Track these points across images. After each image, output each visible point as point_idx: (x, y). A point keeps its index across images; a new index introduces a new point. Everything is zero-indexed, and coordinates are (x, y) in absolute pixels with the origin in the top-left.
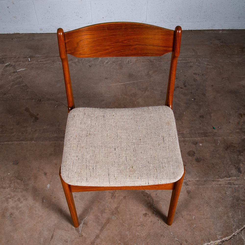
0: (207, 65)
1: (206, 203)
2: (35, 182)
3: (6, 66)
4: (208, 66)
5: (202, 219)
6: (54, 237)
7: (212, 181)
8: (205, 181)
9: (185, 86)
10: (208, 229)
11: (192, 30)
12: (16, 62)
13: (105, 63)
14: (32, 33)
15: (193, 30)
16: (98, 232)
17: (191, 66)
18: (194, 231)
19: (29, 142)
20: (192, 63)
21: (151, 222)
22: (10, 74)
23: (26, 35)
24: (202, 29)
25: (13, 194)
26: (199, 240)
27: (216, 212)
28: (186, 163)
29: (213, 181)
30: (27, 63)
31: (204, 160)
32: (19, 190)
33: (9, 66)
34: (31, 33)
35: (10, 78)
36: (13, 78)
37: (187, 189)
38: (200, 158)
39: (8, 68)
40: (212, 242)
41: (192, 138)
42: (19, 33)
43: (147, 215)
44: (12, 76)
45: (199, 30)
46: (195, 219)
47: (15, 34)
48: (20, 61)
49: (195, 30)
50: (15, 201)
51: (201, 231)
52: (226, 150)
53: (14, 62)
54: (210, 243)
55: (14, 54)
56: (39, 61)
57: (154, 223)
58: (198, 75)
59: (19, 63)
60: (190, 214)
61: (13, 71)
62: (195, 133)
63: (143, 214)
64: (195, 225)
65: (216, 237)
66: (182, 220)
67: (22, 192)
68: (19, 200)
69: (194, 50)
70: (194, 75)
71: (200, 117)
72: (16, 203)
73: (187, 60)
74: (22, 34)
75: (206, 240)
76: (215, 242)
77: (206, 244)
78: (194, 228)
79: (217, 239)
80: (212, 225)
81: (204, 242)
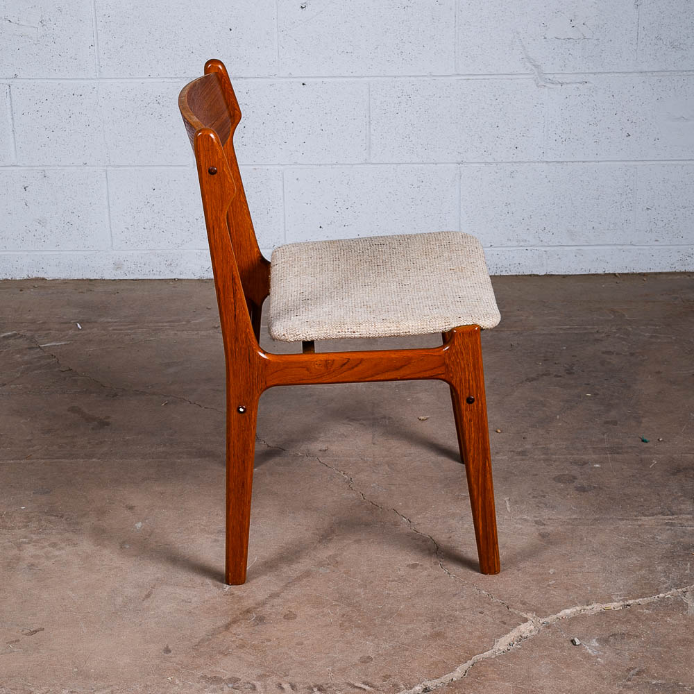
0: (651, 337)
1: (593, 550)
2: (99, 520)
3: (4, 337)
4: (653, 340)
5: (575, 573)
6: (153, 595)
7: (620, 519)
8: (596, 520)
9: (570, 373)
10: (589, 588)
11: (615, 274)
12: (37, 331)
14: (87, 280)
15: (619, 274)
16: (276, 589)
17: (597, 340)
18: (549, 590)
19: (81, 461)
20: (603, 335)
21: (429, 576)
22: (19, 352)
23: (66, 282)
24: (649, 271)
25: (34, 537)
26: (559, 602)
27: (620, 563)
28: (547, 493)
29: (622, 519)
30: (71, 332)
31: (601, 488)
32: (54, 532)
33: (13, 338)
34: (83, 280)
35: (20, 357)
36: (26, 358)
37: (541, 531)
38: (589, 486)
39: (11, 341)
40: (595, 605)
41: (572, 454)
42: (43, 279)
43: (419, 567)
44: (26, 354)
45: (639, 274)
46: (554, 573)
47: (32, 279)
48: (50, 330)
49: (628, 273)
50: (43, 548)
51: (567, 590)
52: (674, 474)
53: (30, 331)
54: (590, 607)
55: (30, 317)
56: (111, 328)
57: (436, 578)
58: (617, 354)
59: (45, 332)
60: (543, 566)
61: (26, 346)
62: (585, 448)
63: (408, 566)
64: (553, 582)
65: (610, 598)
66: (518, 574)
67: (61, 534)
68: (54, 545)
69: (613, 312)
70: (605, 356)
71: (607, 422)
72: (46, 549)
73: (586, 329)
74: (53, 280)
75: (579, 602)
76: (604, 606)
77: (579, 608)
78: (549, 585)
79: (612, 601)
80: (603, 582)
81: (575, 605)
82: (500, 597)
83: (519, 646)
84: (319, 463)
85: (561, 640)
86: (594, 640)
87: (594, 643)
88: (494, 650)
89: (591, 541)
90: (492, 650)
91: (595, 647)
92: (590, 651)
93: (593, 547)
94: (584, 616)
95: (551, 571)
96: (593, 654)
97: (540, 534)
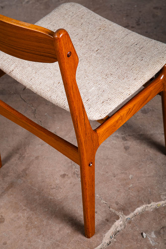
1: (151, 159)
5: (142, 178)
9: (138, 25)
10: (149, 189)
13: (24, 3)
18: (129, 192)
21: (71, 183)
26: (135, 202)
27: (164, 169)
31: (153, 110)
37: (125, 145)
38: (148, 109)
40: (153, 203)
43: (66, 177)
46: (132, 178)
51: (138, 192)
54: (150, 205)
57: (74, 185)
58: (161, 9)
60: (126, 173)
63: (61, 176)
64: (131, 185)
65: (160, 197)
66: (114, 180)
70: (155, 10)
75: (145, 201)
76: (157, 203)
77: (144, 206)
78: (129, 189)
79: (161, 200)
80: (156, 184)
81: (143, 204)
82: (105, 199)
83: (115, 240)
84: (20, 99)
85: (136, 233)
86: (153, 233)
87: (153, 236)
88: (102, 243)
89: (149, 152)
90: (102, 244)
91: (153, 238)
92: (151, 242)
93: (150, 157)
94: (147, 213)
95: (130, 176)
96: (153, 245)
97: (124, 148)
